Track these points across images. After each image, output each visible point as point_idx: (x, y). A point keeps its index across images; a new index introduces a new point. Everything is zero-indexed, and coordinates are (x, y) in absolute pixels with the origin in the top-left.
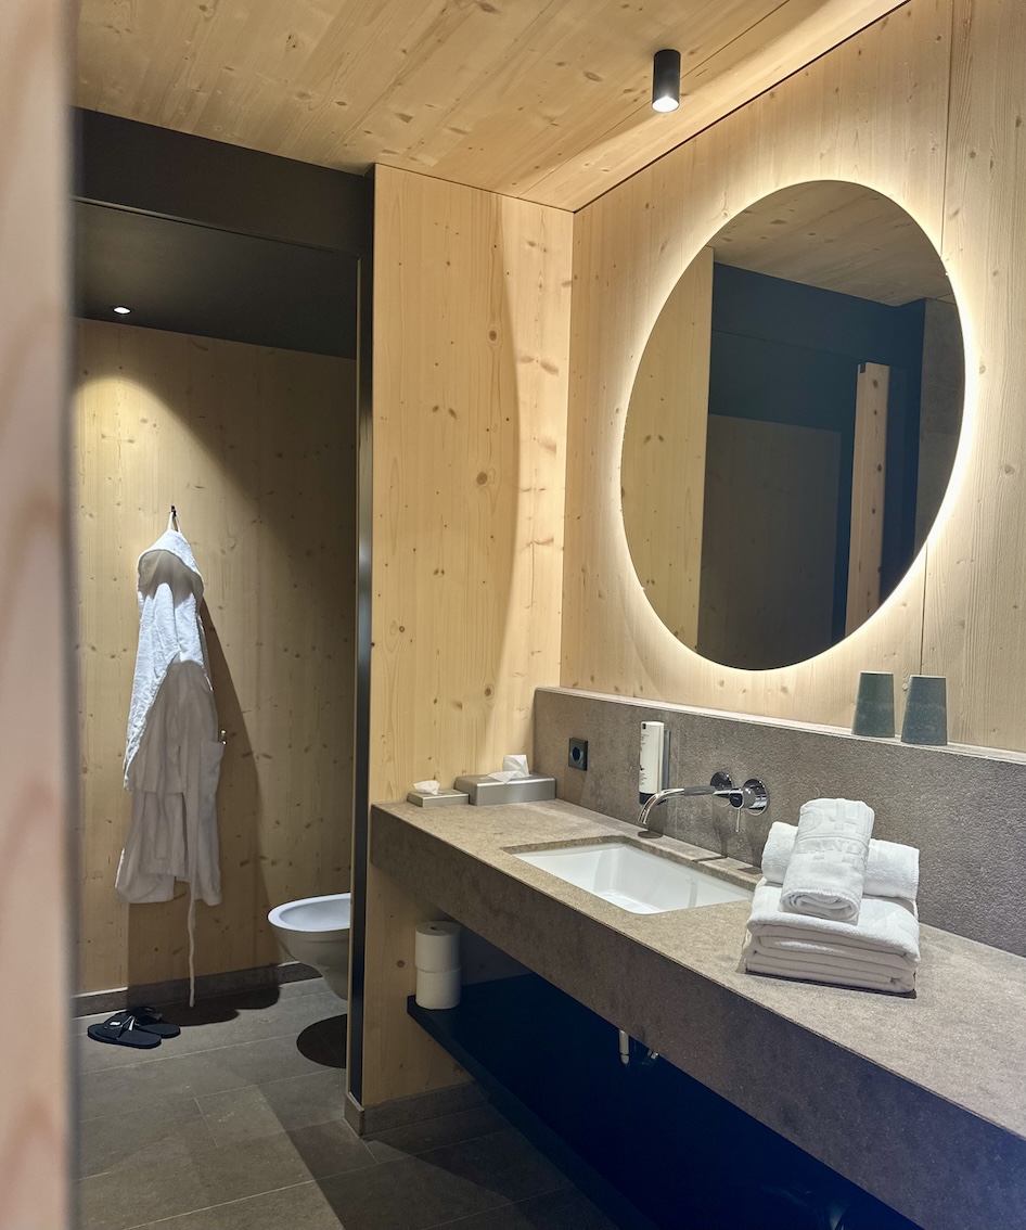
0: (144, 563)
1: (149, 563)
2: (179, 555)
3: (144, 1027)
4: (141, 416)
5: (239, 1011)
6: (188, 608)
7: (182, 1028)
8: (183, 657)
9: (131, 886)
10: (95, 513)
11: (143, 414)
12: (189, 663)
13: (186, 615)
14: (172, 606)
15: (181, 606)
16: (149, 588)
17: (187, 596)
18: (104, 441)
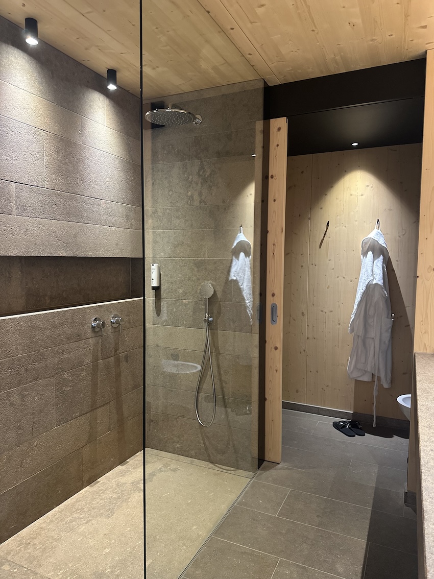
0: (364, 244)
1: (366, 243)
2: (377, 240)
3: (352, 429)
4: (367, 184)
5: (394, 436)
6: (379, 262)
7: (366, 434)
8: (374, 282)
9: (352, 372)
10: (347, 225)
11: (367, 183)
12: (377, 284)
13: (378, 264)
14: (372, 260)
15: (376, 261)
16: (365, 254)
17: (380, 256)
18: (352, 197)
